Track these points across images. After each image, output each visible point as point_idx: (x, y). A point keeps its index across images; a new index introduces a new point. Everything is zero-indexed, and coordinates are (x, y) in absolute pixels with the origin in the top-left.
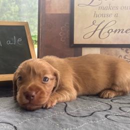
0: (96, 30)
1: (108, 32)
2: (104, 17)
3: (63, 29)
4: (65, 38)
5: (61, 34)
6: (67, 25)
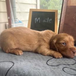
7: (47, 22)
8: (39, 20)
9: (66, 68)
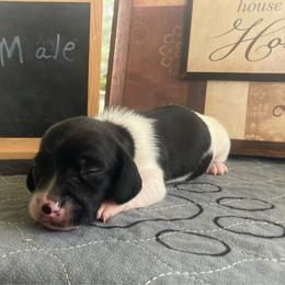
0: (241, 40)
1: (269, 46)
2: (263, 9)
3: (168, 39)
4: (171, 59)
5: (163, 50)
6: (177, 30)
7: (55, 57)
8: (17, 45)
9: (170, 233)
